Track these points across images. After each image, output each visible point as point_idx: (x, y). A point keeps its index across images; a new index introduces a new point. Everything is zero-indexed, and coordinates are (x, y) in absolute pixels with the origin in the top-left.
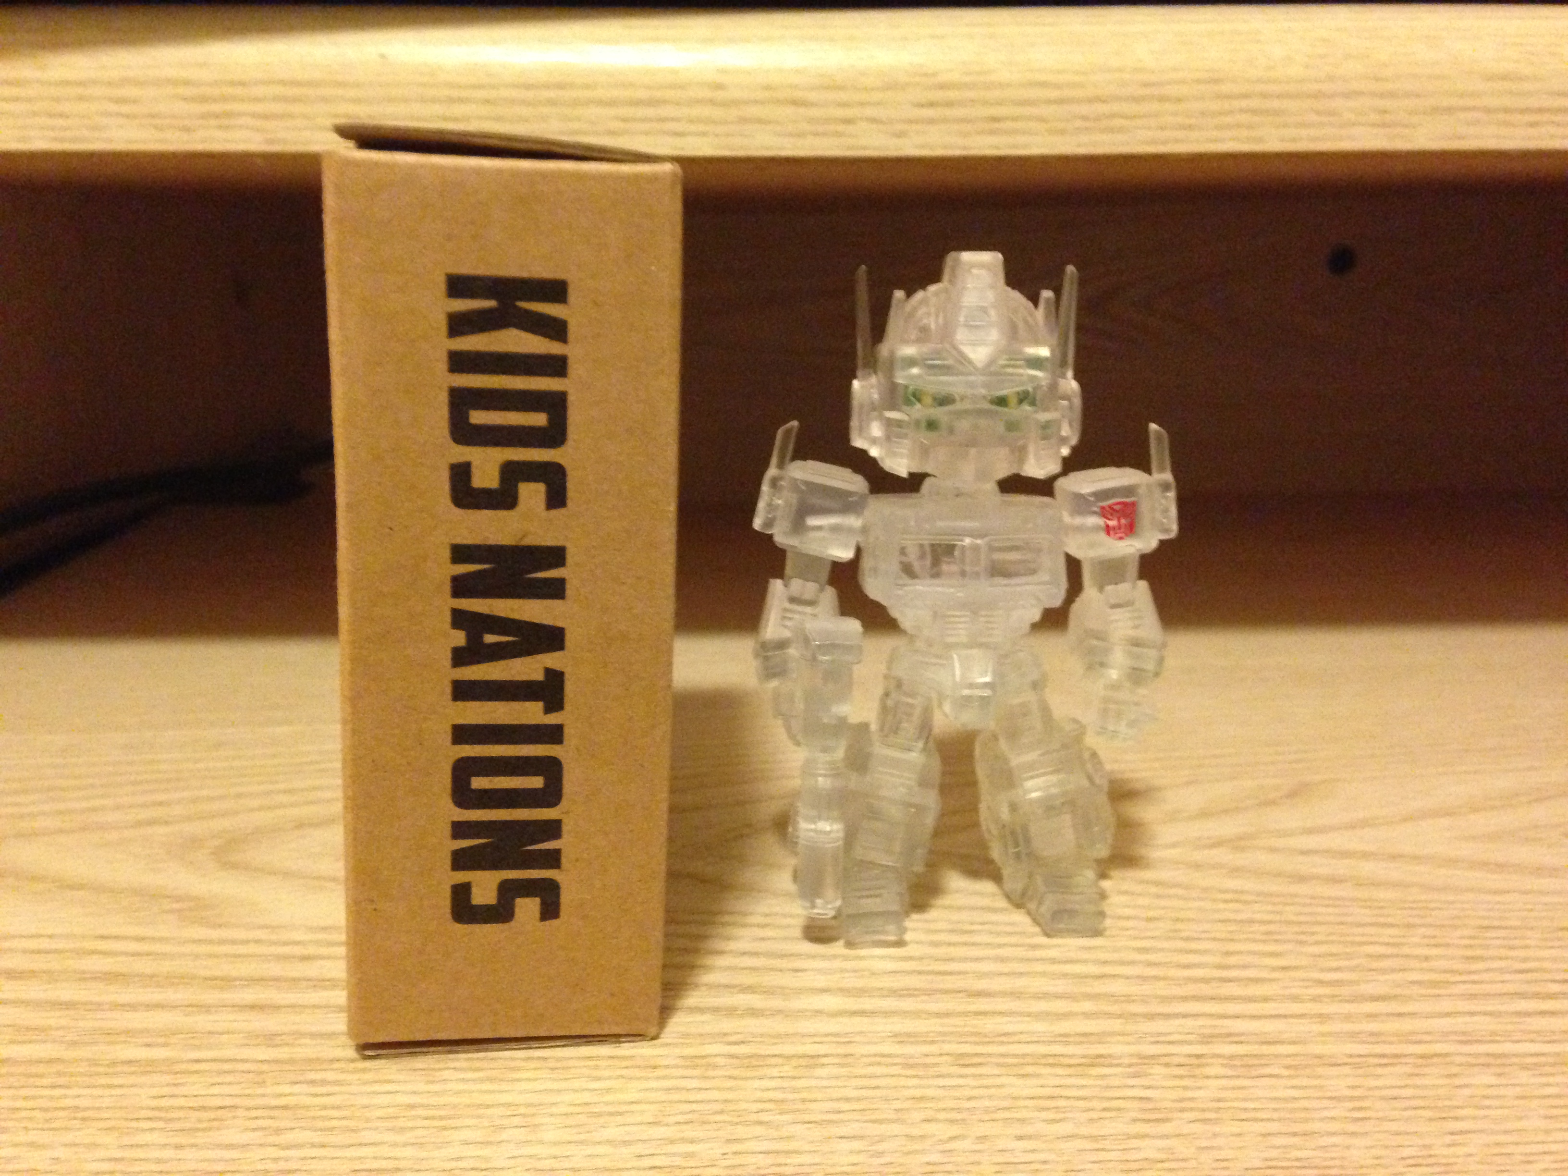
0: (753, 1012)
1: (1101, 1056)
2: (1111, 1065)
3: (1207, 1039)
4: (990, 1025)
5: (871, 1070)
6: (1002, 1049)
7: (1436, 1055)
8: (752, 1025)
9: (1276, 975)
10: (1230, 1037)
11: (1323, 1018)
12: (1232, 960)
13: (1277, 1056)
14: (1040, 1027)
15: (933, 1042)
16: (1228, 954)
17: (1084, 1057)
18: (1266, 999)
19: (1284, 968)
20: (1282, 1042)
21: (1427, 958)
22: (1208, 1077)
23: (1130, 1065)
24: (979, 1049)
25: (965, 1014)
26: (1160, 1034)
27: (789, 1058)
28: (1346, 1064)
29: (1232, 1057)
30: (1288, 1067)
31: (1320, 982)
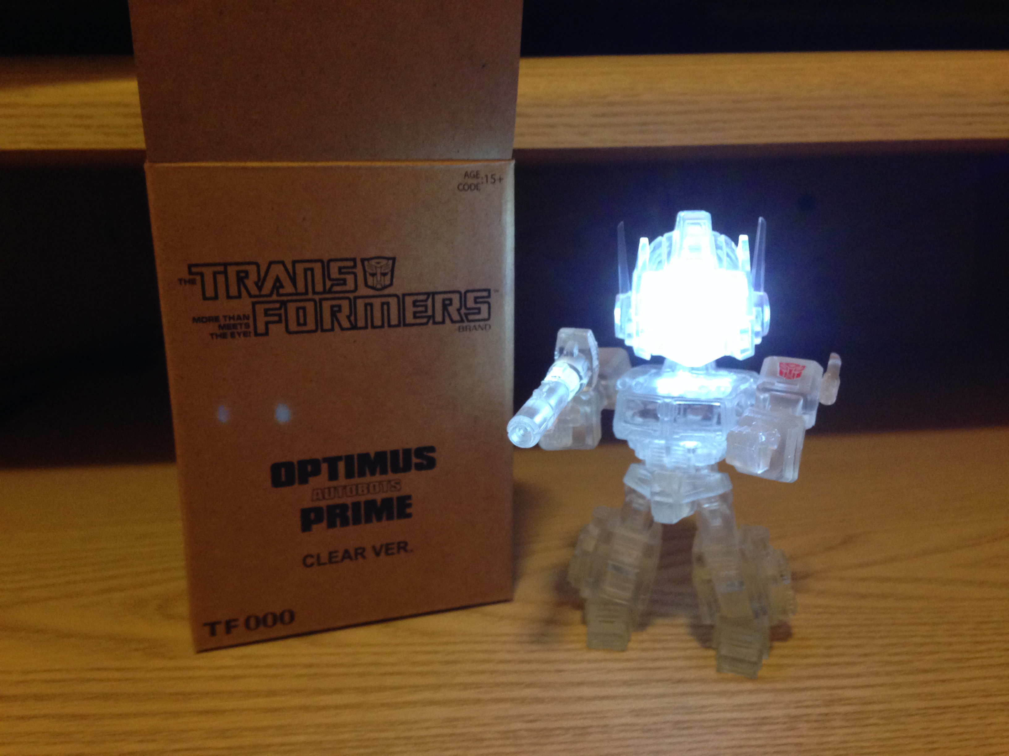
0: (539, 701)
1: (765, 718)
2: (773, 724)
3: (829, 703)
4: (692, 701)
5: (622, 735)
6: (703, 717)
7: (969, 706)
8: (540, 709)
9: (862, 659)
10: (841, 701)
11: (896, 686)
12: (832, 651)
13: (873, 712)
14: (723, 701)
15: (658, 715)
16: (830, 647)
17: (755, 719)
18: (858, 675)
19: (865, 655)
20: (874, 703)
21: (950, 644)
22: (835, 728)
23: (785, 723)
24: (687, 718)
25: (674, 695)
26: (799, 702)
27: (568, 729)
28: (916, 714)
29: (846, 714)
30: (882, 718)
31: (889, 663)
